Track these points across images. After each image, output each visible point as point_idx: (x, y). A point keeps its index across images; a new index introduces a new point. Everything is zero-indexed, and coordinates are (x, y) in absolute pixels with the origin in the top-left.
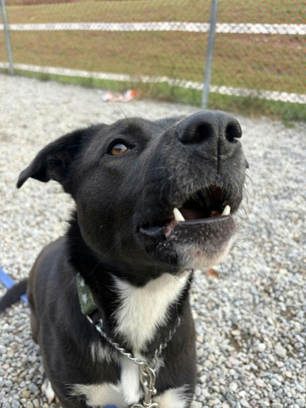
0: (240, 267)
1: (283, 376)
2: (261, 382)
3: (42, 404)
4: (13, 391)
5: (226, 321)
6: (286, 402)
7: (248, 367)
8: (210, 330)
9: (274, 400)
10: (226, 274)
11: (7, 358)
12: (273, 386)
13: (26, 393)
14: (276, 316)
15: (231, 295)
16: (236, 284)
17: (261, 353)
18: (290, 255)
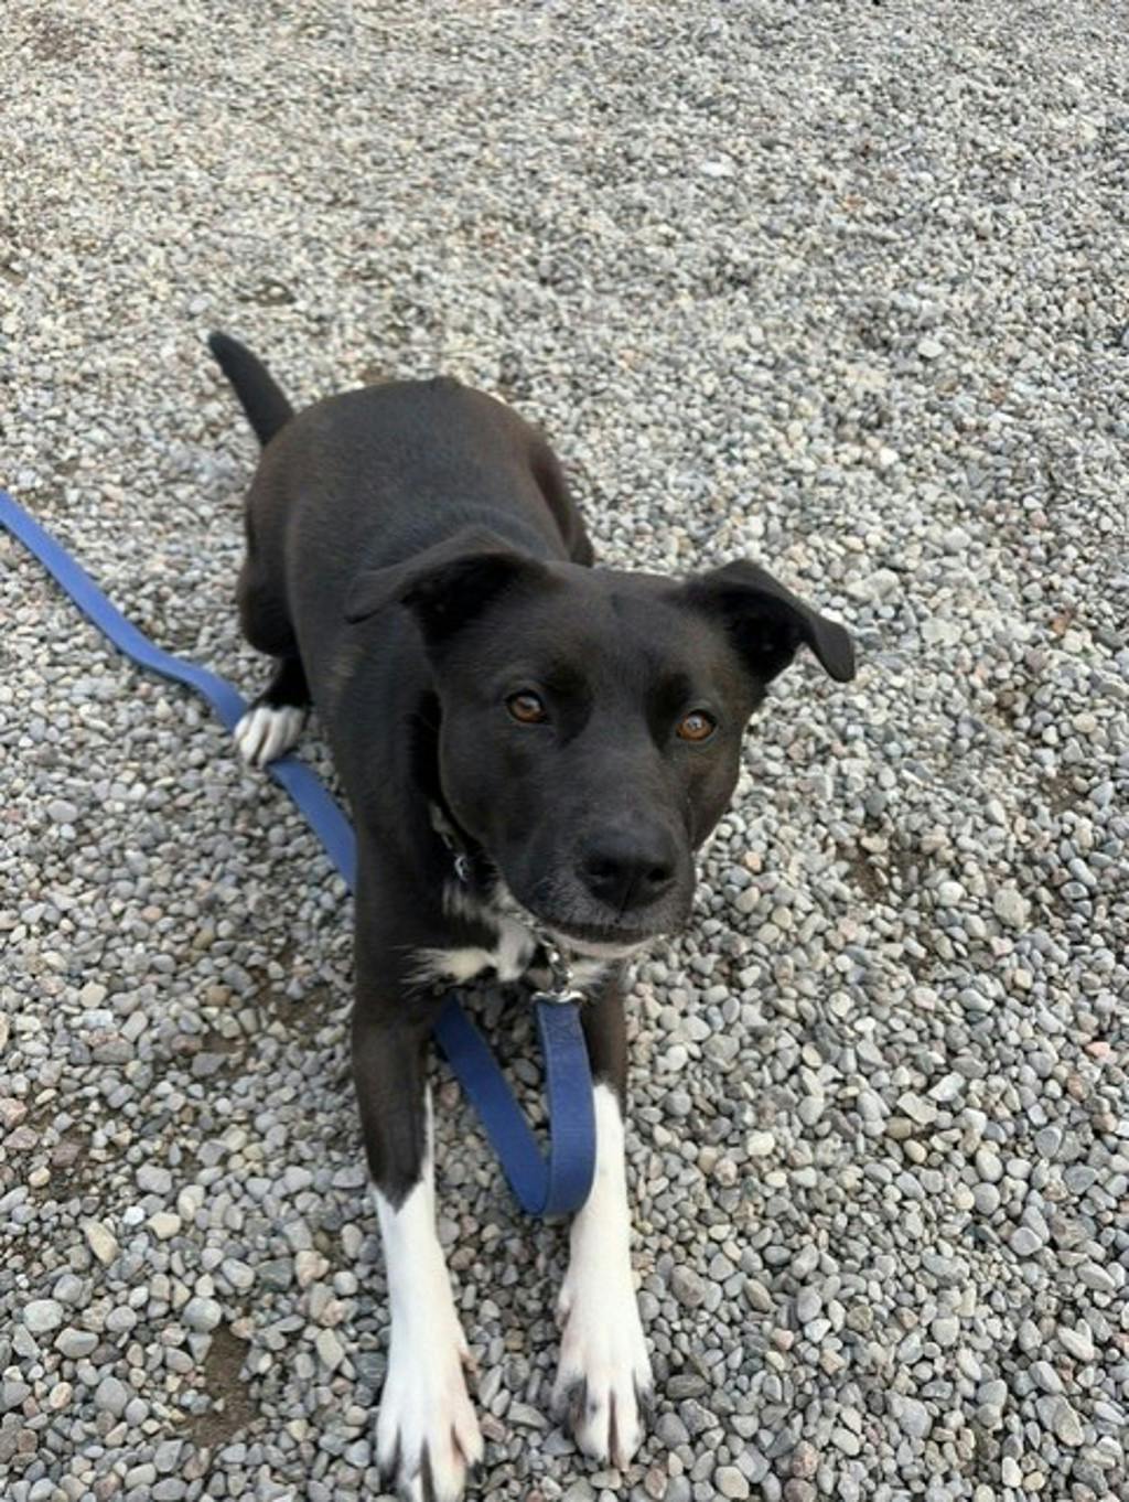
0: (921, 618)
1: (1004, 982)
3: (265, 1024)
4: (180, 986)
5: (847, 806)
6: (999, 1056)
7: (896, 950)
8: (788, 831)
9: (964, 1050)
10: (867, 643)
11: (152, 890)
12: (967, 1010)
13: (216, 992)
14: (1022, 793)
15: (878, 718)
16: (898, 681)
17: (945, 908)
18: (1115, 582)
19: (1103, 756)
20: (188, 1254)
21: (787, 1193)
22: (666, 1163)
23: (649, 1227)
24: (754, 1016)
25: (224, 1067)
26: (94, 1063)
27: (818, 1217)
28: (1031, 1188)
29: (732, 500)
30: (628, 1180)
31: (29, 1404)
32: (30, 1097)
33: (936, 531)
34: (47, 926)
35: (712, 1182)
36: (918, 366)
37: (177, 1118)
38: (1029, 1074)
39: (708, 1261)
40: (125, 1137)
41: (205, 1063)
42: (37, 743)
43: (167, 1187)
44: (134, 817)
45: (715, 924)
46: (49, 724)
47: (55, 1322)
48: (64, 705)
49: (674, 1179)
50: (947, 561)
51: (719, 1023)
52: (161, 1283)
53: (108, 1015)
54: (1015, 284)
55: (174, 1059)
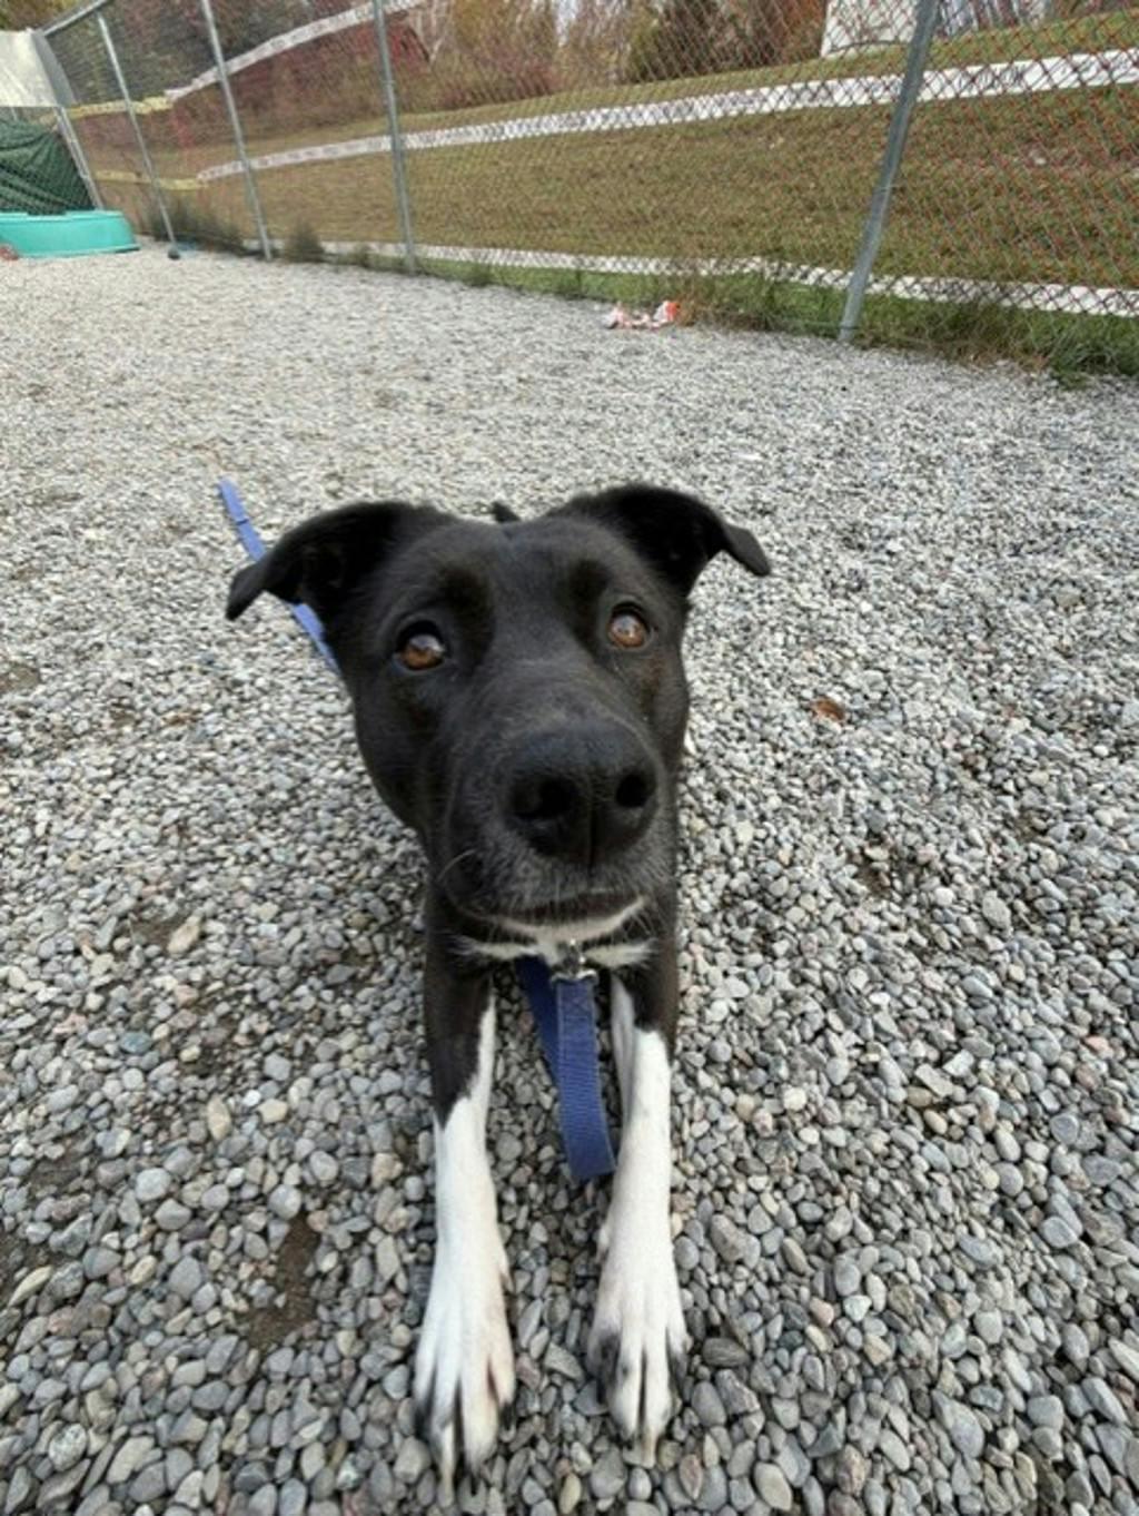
0: (902, 701)
1: (998, 974)
2: (935, 980)
3: (392, 947)
4: (333, 911)
5: (854, 824)
6: (1005, 1040)
7: (903, 938)
8: (810, 838)
9: (972, 1031)
10: (862, 715)
11: (330, 839)
12: (969, 996)
13: (358, 918)
14: (992, 826)
15: (874, 764)
16: (890, 740)
17: (941, 908)
18: (1045, 687)
19: (1054, 804)
20: (284, 1141)
21: (819, 1150)
22: (707, 1106)
23: (691, 1169)
24: (785, 982)
25: (353, 978)
26: (255, 964)
27: (849, 1178)
28: (1051, 1173)
29: (763, 623)
30: (672, 1119)
31: (115, 1276)
32: (204, 985)
33: (907, 650)
34: (251, 858)
35: (750, 1130)
36: (886, 558)
37: (307, 1016)
38: (1036, 1061)
39: (747, 1211)
40: (262, 1028)
41: (339, 973)
42: (279, 738)
43: (285, 1076)
44: (331, 790)
45: (751, 904)
46: (289, 727)
47: (160, 1192)
48: (302, 717)
49: (714, 1124)
50: (918, 667)
51: (757, 986)
52: (256, 1165)
53: (274, 928)
54: (945, 518)
55: (316, 968)
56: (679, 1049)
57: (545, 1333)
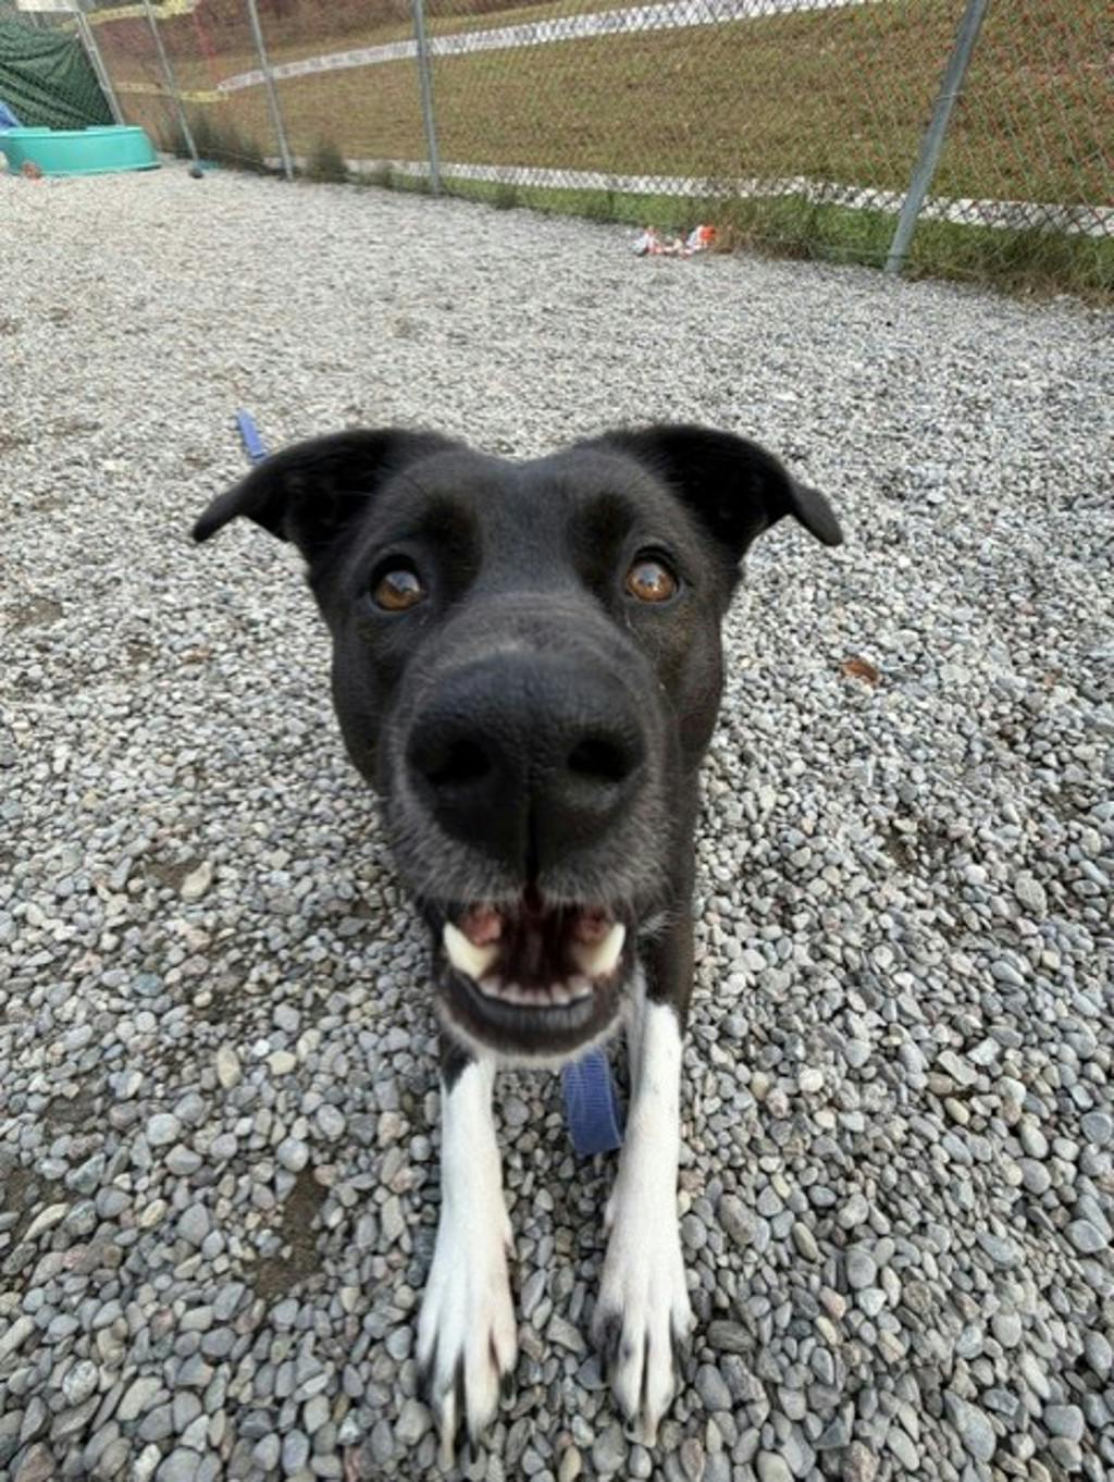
0: (939, 664)
1: (1031, 960)
2: (964, 964)
3: (402, 901)
4: (345, 861)
5: (883, 793)
6: (1035, 1029)
7: (930, 916)
8: (836, 806)
9: (999, 1019)
10: (896, 677)
11: (344, 787)
12: (998, 981)
13: (368, 870)
14: (1029, 802)
15: (906, 731)
16: (924, 705)
17: (972, 887)
18: (1095, 654)
19: (1100, 781)
20: (292, 1094)
21: (835, 1135)
22: (720, 1083)
23: (701, 1147)
24: (803, 956)
25: (363, 931)
26: (267, 912)
27: (866, 1165)
28: (1080, 1172)
29: (792, 576)
31: (126, 1217)
32: (217, 930)
33: (946, 609)
34: (264, 803)
35: (763, 1109)
36: (926, 509)
37: (317, 968)
38: (1069, 1054)
39: (758, 1192)
40: (272, 978)
41: (350, 926)
42: (293, 681)
43: (294, 1026)
45: (771, 874)
46: (304, 670)
47: (170, 1137)
48: (316, 660)
49: (728, 1101)
50: (955, 627)
51: (774, 960)
52: (264, 1115)
53: (286, 876)
54: (992, 467)
55: (328, 919)
56: (692, 1022)
57: (548, 1304)
